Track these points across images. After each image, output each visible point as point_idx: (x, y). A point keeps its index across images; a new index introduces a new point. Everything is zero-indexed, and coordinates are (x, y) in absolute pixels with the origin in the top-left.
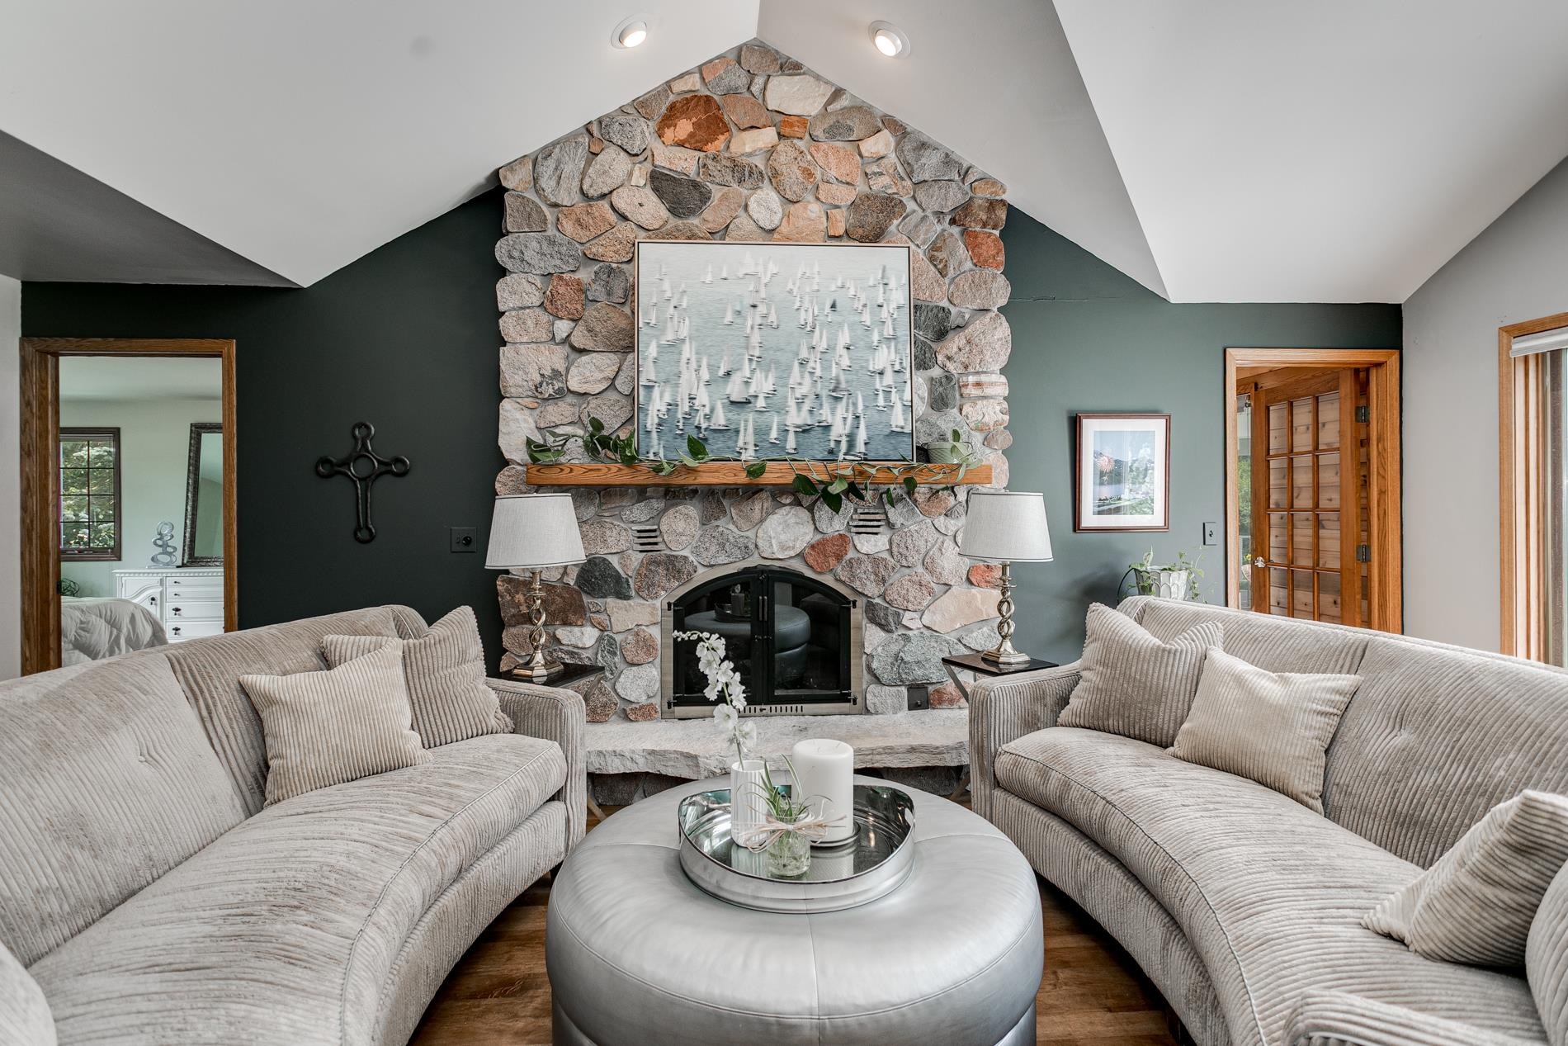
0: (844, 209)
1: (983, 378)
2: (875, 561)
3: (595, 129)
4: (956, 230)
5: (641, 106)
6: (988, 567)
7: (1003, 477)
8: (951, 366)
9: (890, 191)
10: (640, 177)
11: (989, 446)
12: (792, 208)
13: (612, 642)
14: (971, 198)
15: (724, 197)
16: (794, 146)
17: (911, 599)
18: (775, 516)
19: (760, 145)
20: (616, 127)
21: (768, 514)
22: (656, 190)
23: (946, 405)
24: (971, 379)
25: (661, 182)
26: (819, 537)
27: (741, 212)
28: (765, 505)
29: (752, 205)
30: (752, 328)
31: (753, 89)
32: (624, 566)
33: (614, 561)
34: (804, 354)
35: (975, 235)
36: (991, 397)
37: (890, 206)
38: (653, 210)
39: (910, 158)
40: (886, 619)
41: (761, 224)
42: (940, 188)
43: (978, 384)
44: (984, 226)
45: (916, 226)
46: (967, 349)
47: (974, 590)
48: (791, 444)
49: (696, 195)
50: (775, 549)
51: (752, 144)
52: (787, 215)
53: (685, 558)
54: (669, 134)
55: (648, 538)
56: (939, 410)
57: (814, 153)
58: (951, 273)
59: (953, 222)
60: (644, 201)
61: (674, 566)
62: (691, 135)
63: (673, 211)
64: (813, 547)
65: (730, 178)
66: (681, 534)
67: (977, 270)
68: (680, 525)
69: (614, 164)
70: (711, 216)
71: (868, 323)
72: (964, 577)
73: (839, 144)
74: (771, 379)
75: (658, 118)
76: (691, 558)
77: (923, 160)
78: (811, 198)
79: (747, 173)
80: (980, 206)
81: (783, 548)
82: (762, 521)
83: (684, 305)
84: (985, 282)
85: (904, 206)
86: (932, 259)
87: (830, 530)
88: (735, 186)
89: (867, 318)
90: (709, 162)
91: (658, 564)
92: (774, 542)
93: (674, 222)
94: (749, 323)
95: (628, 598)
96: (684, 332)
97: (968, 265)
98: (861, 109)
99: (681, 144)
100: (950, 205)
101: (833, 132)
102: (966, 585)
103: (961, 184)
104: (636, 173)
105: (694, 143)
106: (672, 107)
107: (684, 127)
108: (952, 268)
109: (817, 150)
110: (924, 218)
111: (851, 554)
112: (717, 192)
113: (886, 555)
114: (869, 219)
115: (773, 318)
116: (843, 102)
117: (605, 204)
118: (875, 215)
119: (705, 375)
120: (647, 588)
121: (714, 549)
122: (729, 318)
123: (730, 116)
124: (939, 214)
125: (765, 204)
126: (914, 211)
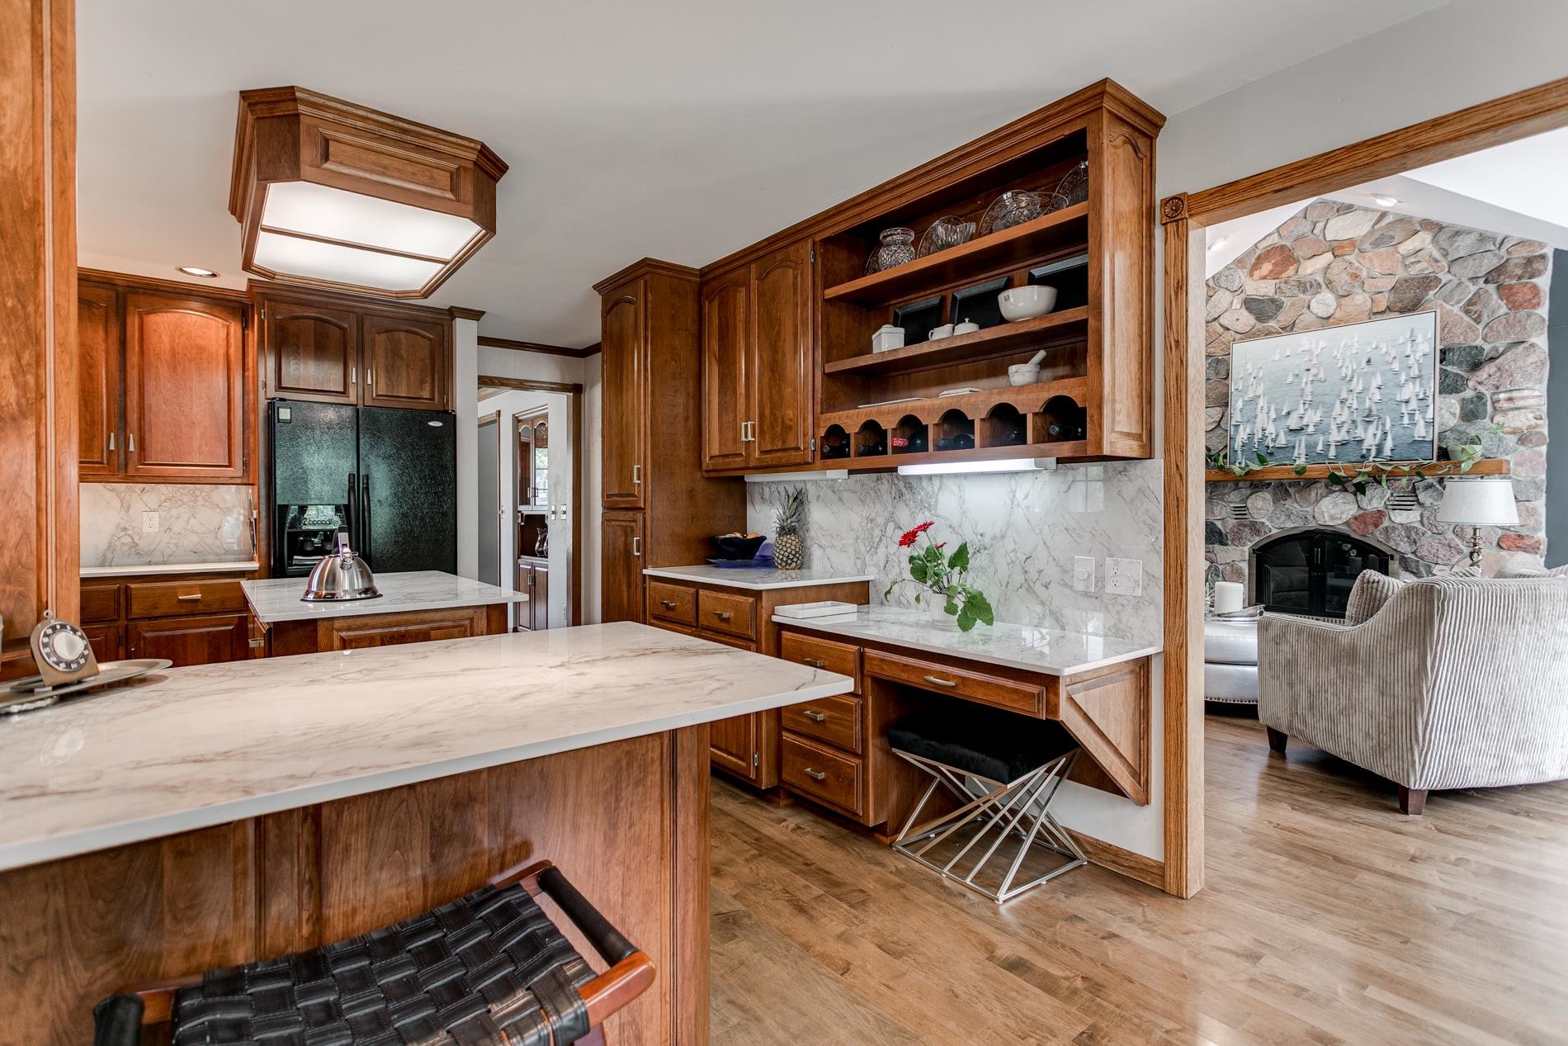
0: (1386, 295)
1: (1514, 394)
2: (1408, 529)
3: (1211, 283)
4: (1491, 287)
5: (1239, 262)
6: (1519, 536)
7: (1541, 468)
8: (1481, 389)
9: (1426, 272)
10: (1237, 304)
11: (1522, 444)
12: (1343, 301)
13: (1217, 569)
14: (1507, 260)
15: (1293, 304)
16: (1345, 261)
17: (1441, 556)
18: (1327, 498)
19: (1319, 266)
20: (1223, 278)
21: (1322, 497)
22: (1247, 309)
23: (1476, 417)
24: (1502, 396)
25: (1250, 304)
26: (1361, 512)
27: (1305, 310)
28: (1320, 492)
29: (1313, 305)
30: (1306, 383)
31: (1315, 232)
32: (1224, 527)
33: (1219, 524)
34: (1344, 395)
35: (1511, 287)
36: (1525, 408)
37: (1427, 282)
38: (1246, 320)
39: (1445, 245)
40: (1418, 569)
41: (1320, 315)
42: (1475, 259)
43: (1510, 399)
44: (1520, 278)
45: (1451, 291)
46: (1498, 374)
47: (1503, 553)
48: (1332, 453)
49: (1273, 307)
50: (1327, 519)
51: (1311, 268)
52: (1339, 305)
53: (1263, 523)
54: (1257, 274)
55: (1241, 511)
56: (1469, 421)
57: (1361, 261)
58: (1485, 319)
59: (1486, 282)
60: (1240, 317)
61: (1255, 528)
62: (1271, 272)
63: (1257, 319)
64: (1356, 518)
65: (1296, 292)
66: (1260, 509)
67: (1512, 313)
68: (1260, 504)
69: (1223, 298)
70: (1284, 317)
71: (1397, 369)
72: (1495, 543)
73: (1383, 250)
74: (1319, 414)
75: (1249, 266)
76: (1267, 523)
77: (1457, 244)
78: (1360, 291)
79: (1308, 286)
80: (1516, 265)
81: (1332, 518)
82: (1317, 501)
83: (1261, 375)
84: (1520, 322)
85: (1438, 280)
86: (1467, 312)
87: (1369, 508)
88: (1302, 296)
89: (1396, 366)
90: (1282, 285)
91: (1245, 526)
92: (1326, 514)
93: (1259, 326)
94: (1304, 381)
95: (1226, 545)
96: (1260, 391)
97: (1504, 310)
98: (1402, 221)
99: (1264, 278)
100: (1484, 271)
101: (1376, 244)
102: (1497, 549)
103: (1497, 252)
104: (1235, 301)
105: (1274, 275)
106: (1259, 258)
107: (1267, 267)
108: (1485, 316)
109: (1364, 258)
110: (1459, 285)
111: (1386, 523)
112: (1287, 302)
113: (1419, 526)
114: (1408, 295)
115: (1322, 375)
116: (1389, 219)
117: (1216, 323)
118: (1412, 291)
119: (1273, 415)
120: (1238, 539)
121: (1283, 518)
122: (1290, 379)
123: (1298, 253)
124: (1473, 279)
125: (1323, 303)
126: (1450, 281)
